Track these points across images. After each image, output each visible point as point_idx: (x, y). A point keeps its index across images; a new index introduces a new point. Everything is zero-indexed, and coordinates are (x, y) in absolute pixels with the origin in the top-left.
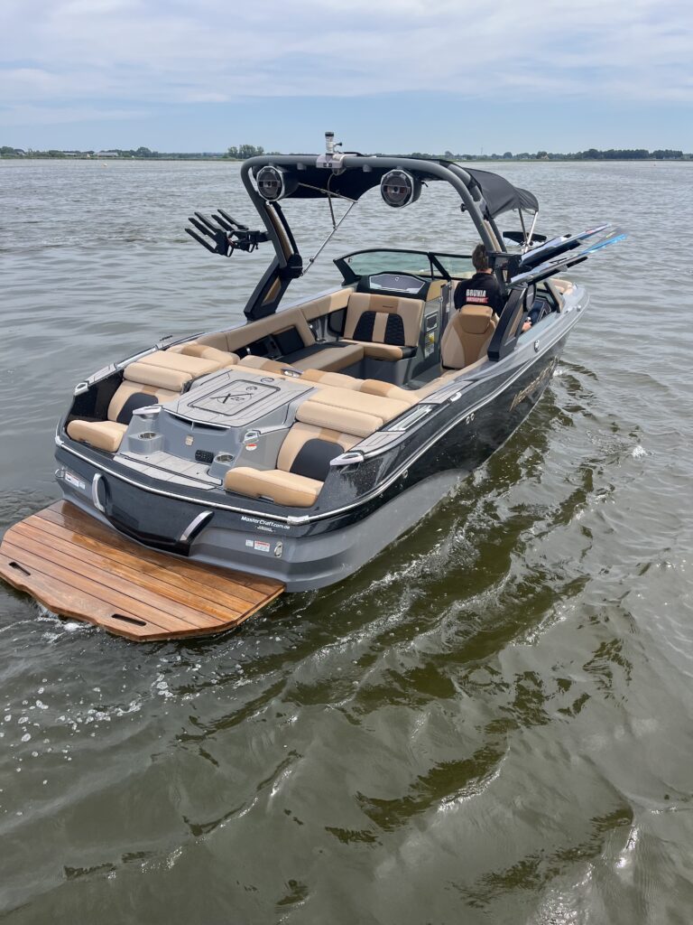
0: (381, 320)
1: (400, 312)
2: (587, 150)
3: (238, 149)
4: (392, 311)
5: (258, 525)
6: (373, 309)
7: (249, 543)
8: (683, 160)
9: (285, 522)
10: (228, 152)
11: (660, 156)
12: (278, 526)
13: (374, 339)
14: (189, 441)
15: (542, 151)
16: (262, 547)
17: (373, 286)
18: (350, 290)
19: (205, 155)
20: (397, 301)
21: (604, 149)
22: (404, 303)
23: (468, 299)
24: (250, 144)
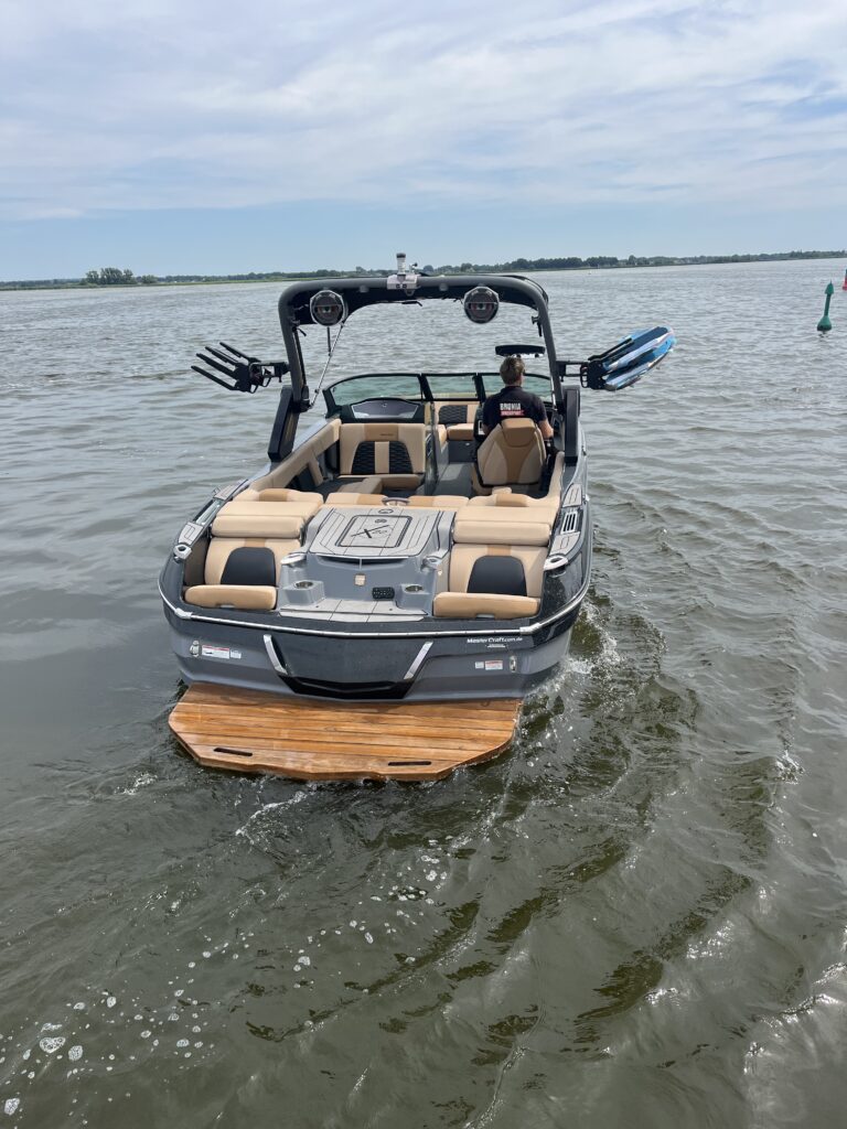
0: (382, 451)
1: (402, 437)
2: (515, 260)
3: (99, 273)
4: (393, 438)
5: (488, 643)
6: (371, 438)
7: (479, 665)
8: (619, 267)
9: (518, 635)
10: (86, 277)
11: (594, 263)
12: (511, 640)
13: (377, 470)
14: (360, 580)
15: (466, 262)
16: (494, 666)
17: (358, 415)
18: (336, 422)
19: (56, 281)
20: (397, 428)
21: (534, 258)
22: (403, 428)
23: (503, 413)
24: (114, 267)
